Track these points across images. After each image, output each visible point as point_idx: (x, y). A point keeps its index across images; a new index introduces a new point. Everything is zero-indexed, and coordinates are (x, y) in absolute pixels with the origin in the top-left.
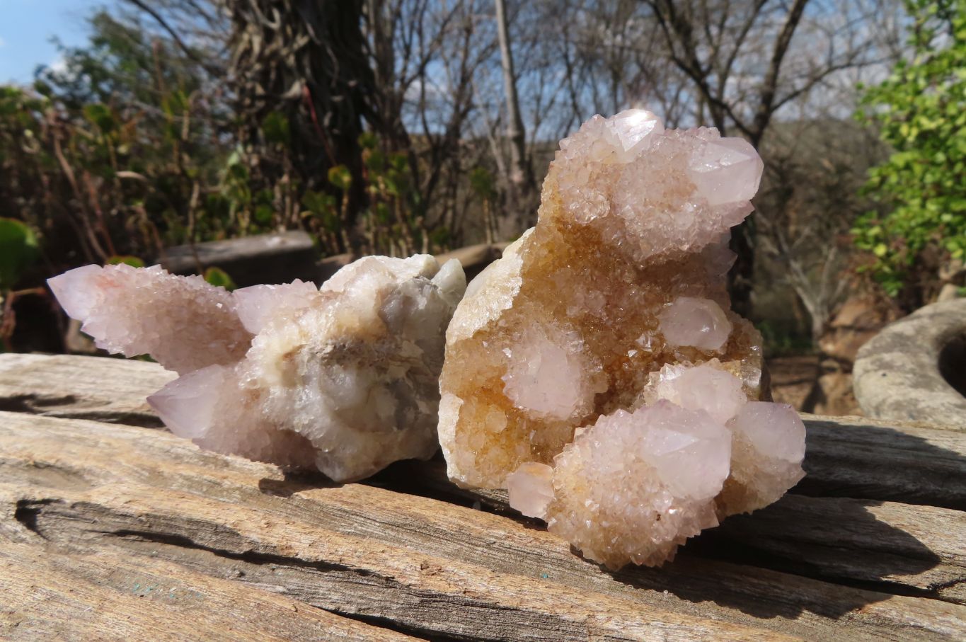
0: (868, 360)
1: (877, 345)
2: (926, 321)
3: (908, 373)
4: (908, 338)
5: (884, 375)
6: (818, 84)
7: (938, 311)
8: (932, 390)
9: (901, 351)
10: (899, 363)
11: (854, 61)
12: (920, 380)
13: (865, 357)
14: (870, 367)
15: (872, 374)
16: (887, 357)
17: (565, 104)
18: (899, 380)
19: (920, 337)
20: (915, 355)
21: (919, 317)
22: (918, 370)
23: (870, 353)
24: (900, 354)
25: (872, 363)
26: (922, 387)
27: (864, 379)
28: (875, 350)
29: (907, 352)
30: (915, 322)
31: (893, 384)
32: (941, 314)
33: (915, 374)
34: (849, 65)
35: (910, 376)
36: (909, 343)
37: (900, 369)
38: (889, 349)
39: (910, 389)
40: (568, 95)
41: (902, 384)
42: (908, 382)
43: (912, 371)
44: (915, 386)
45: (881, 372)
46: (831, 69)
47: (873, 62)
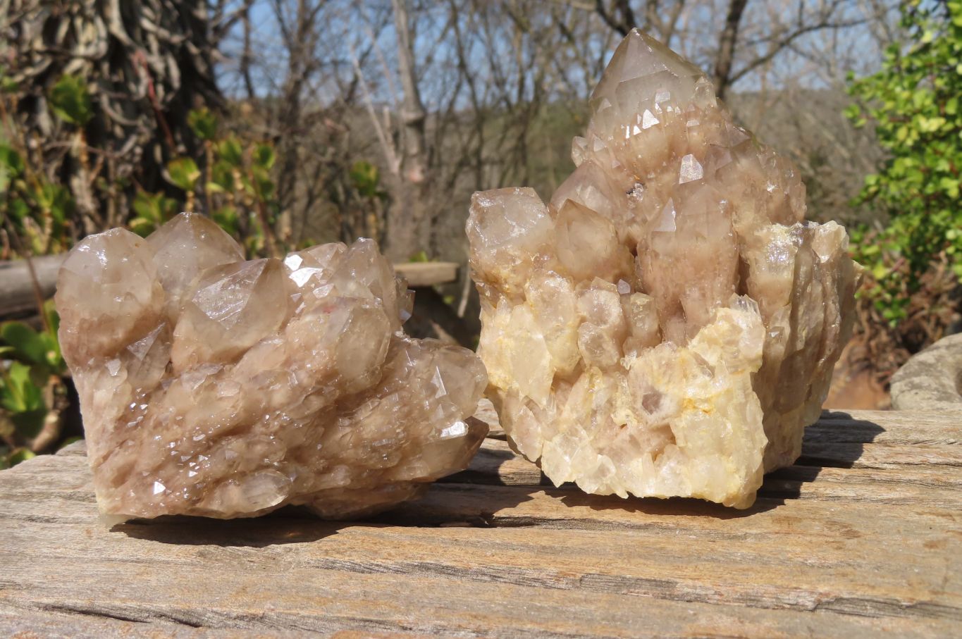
0: (903, 383)
1: (908, 371)
2: (943, 351)
3: (934, 391)
4: (931, 365)
5: (917, 393)
6: (785, 49)
7: (953, 342)
8: (952, 402)
9: (927, 375)
10: (926, 384)
11: (830, 21)
12: (943, 395)
13: (899, 381)
14: (904, 388)
15: (906, 393)
16: (916, 380)
17: (447, 64)
18: (929, 396)
19: (940, 364)
20: (937, 378)
21: (937, 348)
22: (941, 389)
23: (902, 378)
24: (926, 377)
25: (906, 385)
26: (945, 400)
27: (900, 397)
28: (907, 375)
29: (931, 376)
30: (935, 353)
31: (924, 399)
32: (955, 345)
33: (938, 391)
34: (823, 25)
35: (935, 393)
36: (932, 369)
37: (928, 388)
38: (917, 374)
39: (936, 402)
40: (453, 52)
41: (930, 398)
42: (934, 397)
43: (936, 389)
44: (940, 399)
45: (914, 391)
46: (803, 29)
47: (854, 23)
